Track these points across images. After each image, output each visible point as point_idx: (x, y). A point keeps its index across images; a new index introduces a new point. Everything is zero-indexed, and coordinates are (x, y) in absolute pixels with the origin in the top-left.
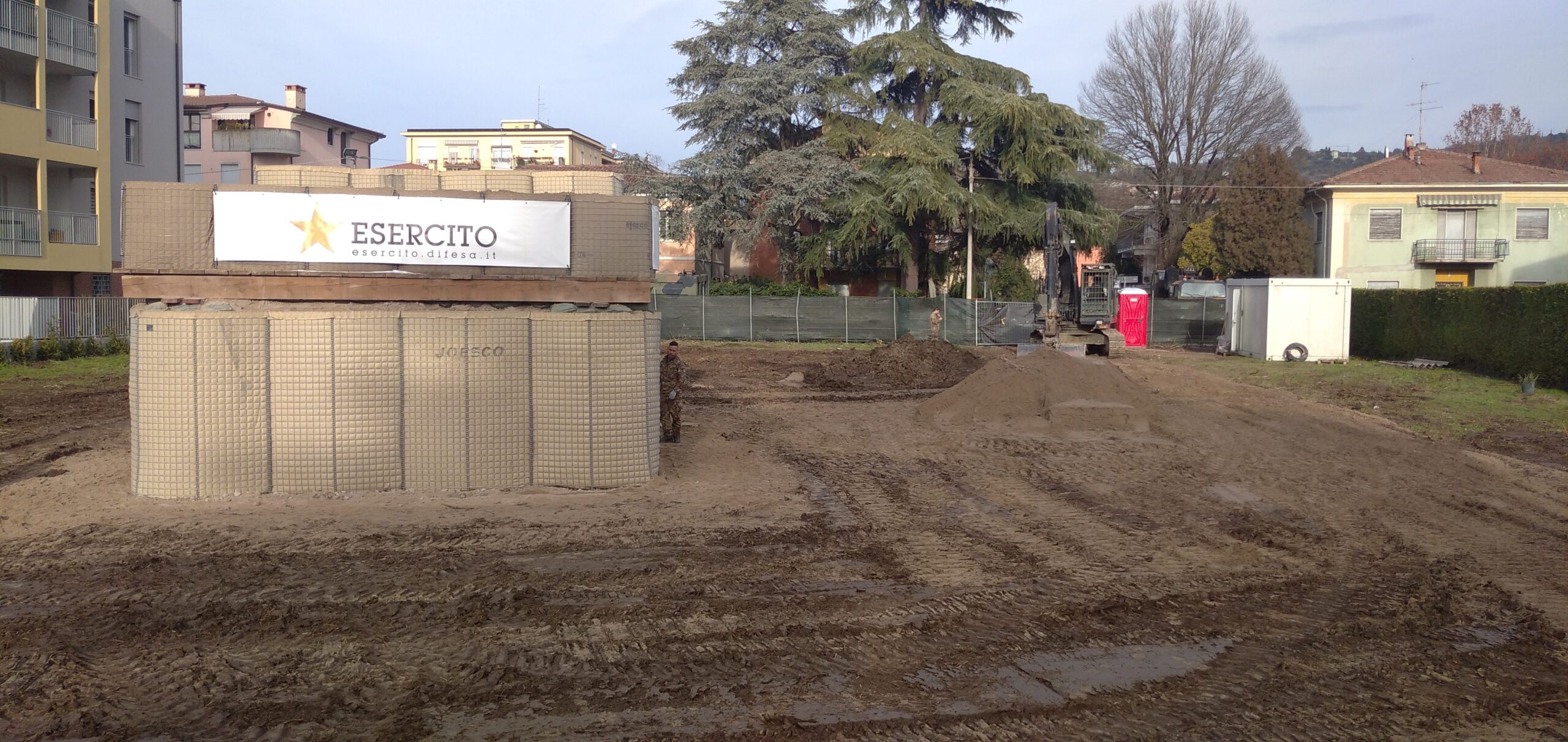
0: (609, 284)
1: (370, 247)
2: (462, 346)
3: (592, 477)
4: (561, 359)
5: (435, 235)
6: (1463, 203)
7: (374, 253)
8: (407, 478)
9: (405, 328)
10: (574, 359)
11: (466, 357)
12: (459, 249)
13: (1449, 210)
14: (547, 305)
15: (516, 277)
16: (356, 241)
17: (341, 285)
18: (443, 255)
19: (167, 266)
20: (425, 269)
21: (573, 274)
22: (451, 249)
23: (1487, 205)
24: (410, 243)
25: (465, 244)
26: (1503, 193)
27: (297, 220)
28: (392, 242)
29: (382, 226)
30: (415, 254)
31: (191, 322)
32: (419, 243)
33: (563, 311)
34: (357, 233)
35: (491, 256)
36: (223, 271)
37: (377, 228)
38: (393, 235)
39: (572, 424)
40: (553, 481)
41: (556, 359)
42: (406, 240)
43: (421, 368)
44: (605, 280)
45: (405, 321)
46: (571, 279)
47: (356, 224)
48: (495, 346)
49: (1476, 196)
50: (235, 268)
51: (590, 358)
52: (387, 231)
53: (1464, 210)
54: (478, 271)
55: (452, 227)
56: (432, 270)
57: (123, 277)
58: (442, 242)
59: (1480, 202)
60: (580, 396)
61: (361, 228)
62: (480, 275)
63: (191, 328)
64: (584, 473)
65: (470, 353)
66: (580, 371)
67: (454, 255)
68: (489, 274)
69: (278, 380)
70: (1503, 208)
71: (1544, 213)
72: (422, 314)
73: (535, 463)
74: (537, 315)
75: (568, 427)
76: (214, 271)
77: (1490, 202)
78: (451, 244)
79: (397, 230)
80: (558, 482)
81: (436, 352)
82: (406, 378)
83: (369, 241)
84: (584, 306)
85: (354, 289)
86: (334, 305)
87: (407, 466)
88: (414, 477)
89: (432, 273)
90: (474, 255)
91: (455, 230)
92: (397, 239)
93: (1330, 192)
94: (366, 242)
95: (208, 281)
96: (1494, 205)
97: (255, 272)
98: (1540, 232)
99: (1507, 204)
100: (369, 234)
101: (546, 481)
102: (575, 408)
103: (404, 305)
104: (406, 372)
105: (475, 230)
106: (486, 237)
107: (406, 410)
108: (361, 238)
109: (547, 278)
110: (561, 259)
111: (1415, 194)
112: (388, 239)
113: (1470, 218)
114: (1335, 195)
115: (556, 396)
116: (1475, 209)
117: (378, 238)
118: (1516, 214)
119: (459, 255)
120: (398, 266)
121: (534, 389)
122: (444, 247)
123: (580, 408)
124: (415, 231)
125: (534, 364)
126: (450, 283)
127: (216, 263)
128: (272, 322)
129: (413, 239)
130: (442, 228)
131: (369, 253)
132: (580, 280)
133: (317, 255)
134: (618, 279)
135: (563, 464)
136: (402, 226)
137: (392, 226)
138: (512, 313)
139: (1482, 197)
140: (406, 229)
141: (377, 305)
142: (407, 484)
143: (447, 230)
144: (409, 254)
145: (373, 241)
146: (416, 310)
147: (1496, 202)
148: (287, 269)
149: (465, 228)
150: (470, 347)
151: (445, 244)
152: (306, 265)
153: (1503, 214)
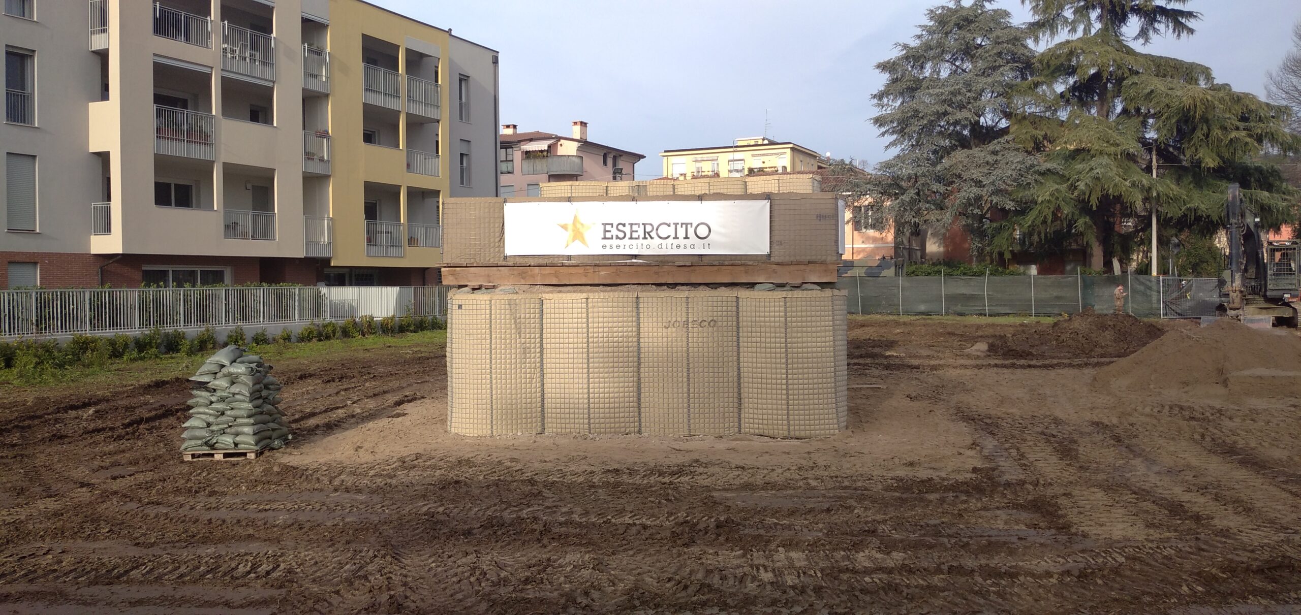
0: (803, 267)
1: (615, 242)
2: (684, 319)
3: (789, 429)
4: (763, 330)
5: (664, 231)
7: (618, 247)
8: (643, 425)
9: (641, 305)
10: (773, 330)
11: (688, 328)
12: (681, 241)
14: (751, 285)
15: (726, 263)
16: (605, 238)
17: (595, 272)
18: (669, 246)
19: (472, 261)
20: (657, 258)
21: (772, 259)
22: (676, 242)
24: (645, 238)
25: (686, 238)
28: (631, 238)
29: (624, 225)
30: (648, 247)
31: (488, 302)
32: (652, 238)
33: (764, 290)
34: (605, 231)
35: (706, 246)
36: (511, 264)
37: (621, 227)
38: (632, 232)
39: (772, 384)
40: (757, 431)
41: (758, 329)
42: (642, 236)
43: (653, 337)
44: (798, 263)
45: (641, 300)
46: (771, 263)
47: (605, 225)
48: (710, 319)
50: (519, 261)
51: (786, 329)
52: (627, 229)
54: (697, 258)
55: (676, 224)
56: (661, 259)
57: (443, 270)
58: (669, 237)
60: (778, 360)
61: (608, 228)
62: (698, 262)
63: (488, 307)
64: (782, 425)
65: (690, 324)
66: (778, 340)
67: (678, 247)
68: (705, 261)
69: (549, 346)
72: (653, 294)
73: (742, 416)
74: (743, 293)
75: (769, 386)
76: (504, 263)
78: (676, 238)
79: (635, 228)
80: (761, 432)
81: (664, 324)
82: (642, 345)
83: (614, 237)
84: (781, 286)
85: (603, 275)
86: (589, 287)
87: (643, 415)
88: (648, 425)
89: (661, 261)
90: (693, 246)
91: (679, 226)
92: (635, 235)
94: (612, 238)
95: (500, 271)
97: (532, 264)
100: (614, 232)
101: (752, 431)
102: (774, 371)
103: (640, 287)
104: (642, 340)
105: (694, 226)
106: (702, 231)
107: (642, 370)
108: (608, 235)
109: (751, 263)
110: (762, 247)
112: (628, 235)
115: (759, 360)
117: (621, 235)
119: (682, 247)
120: (635, 256)
121: (741, 354)
122: (670, 240)
123: (778, 371)
124: (648, 228)
125: (741, 334)
126: (675, 269)
127: (506, 258)
128: (544, 302)
129: (647, 235)
130: (669, 226)
131: (614, 247)
132: (778, 264)
133: (577, 249)
134: (809, 262)
135: (765, 417)
136: (638, 224)
137: (631, 225)
138: (723, 292)
140: (642, 227)
141: (620, 287)
142: (643, 429)
143: (673, 226)
144: (644, 247)
145: (617, 237)
146: (649, 291)
148: (556, 261)
149: (687, 224)
150: (690, 320)
151: (671, 238)
152: (569, 257)
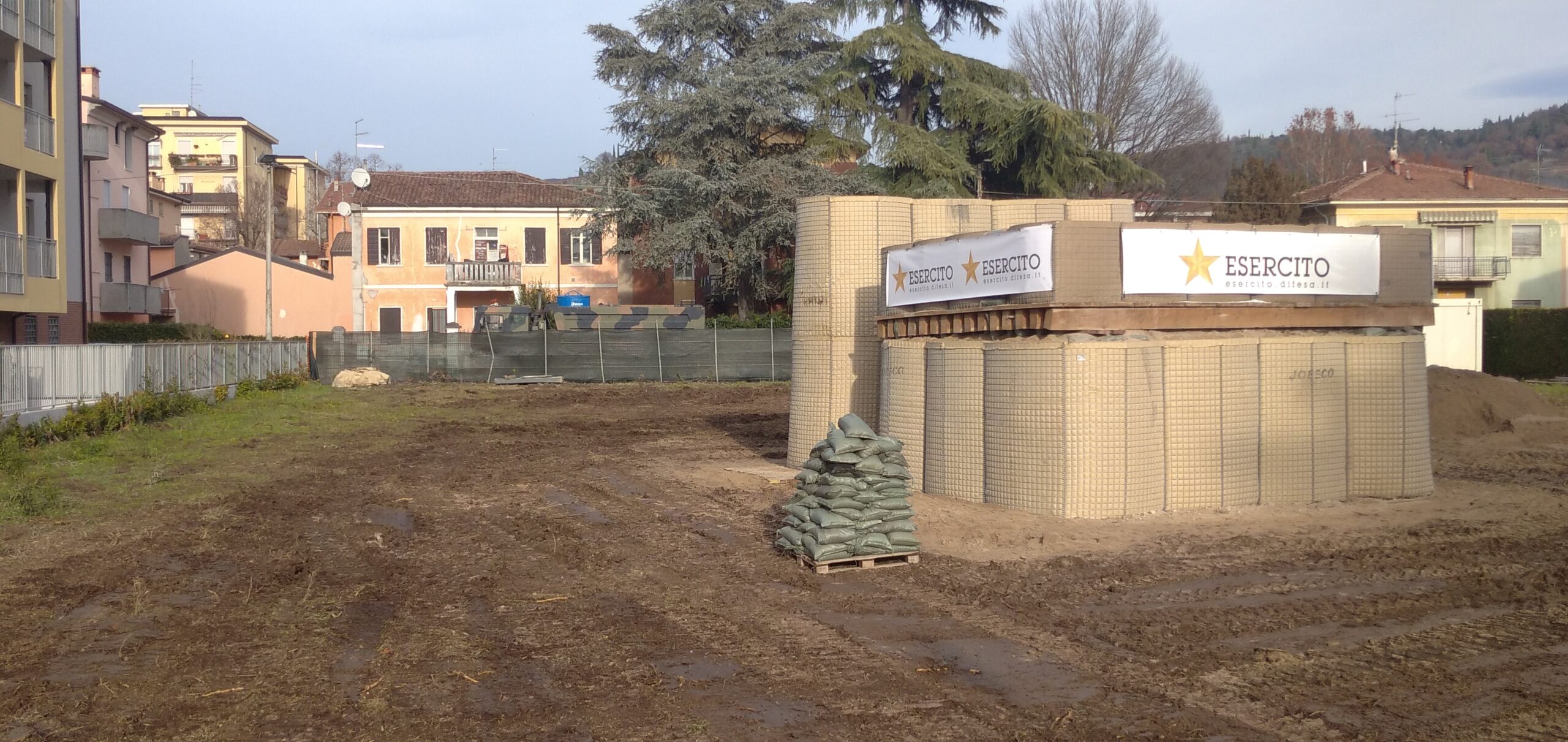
0: (1408, 310)
1: (1238, 278)
2: (1309, 369)
3: (1403, 487)
4: (1379, 379)
5: (1287, 267)
6: (1462, 219)
7: (1241, 284)
8: (1263, 493)
9: (1263, 353)
10: (1389, 378)
11: (1310, 379)
12: (1302, 279)
13: (1448, 227)
14: (1356, 330)
15: (1341, 304)
16: (1228, 274)
17: (1214, 314)
18: (1291, 285)
19: (1089, 300)
20: (1276, 298)
21: (1383, 300)
22: (1297, 280)
23: (1485, 222)
24: (1266, 274)
25: (1307, 275)
26: (1499, 209)
27: (1184, 254)
28: (1252, 274)
29: (1245, 258)
30: (1270, 285)
31: (1123, 352)
32: (1274, 275)
33: (1374, 335)
34: (1229, 266)
35: (1325, 285)
36: (1131, 304)
37: (1243, 261)
38: (1253, 267)
39: (1387, 438)
40: (1367, 493)
41: (1373, 379)
42: (1263, 272)
43: (1277, 390)
44: (1402, 305)
45: (1263, 347)
46: (1378, 305)
47: (1229, 258)
48: (1328, 368)
49: (1474, 213)
50: (1140, 301)
51: (1404, 378)
52: (1248, 263)
53: (1461, 227)
54: (1314, 299)
55: (1297, 259)
56: (1281, 299)
57: (1055, 311)
58: (1290, 273)
59: (1478, 219)
60: (1395, 413)
61: (1232, 261)
62: (1319, 303)
63: (1121, 357)
64: (1397, 484)
65: (1313, 375)
66: (1396, 390)
67: (1300, 285)
68: (1323, 302)
69: (1173, 404)
70: (1498, 224)
71: (1536, 230)
72: (1276, 340)
74: (1351, 339)
75: (1384, 441)
76: (1123, 303)
77: (1488, 219)
79: (1256, 262)
80: (1372, 493)
81: (1290, 375)
82: (1263, 400)
83: (1237, 273)
84: (1389, 330)
85: (1224, 318)
86: (1201, 333)
87: (1263, 482)
88: (1267, 493)
89: (1282, 302)
90: (1313, 285)
91: (1300, 261)
92: (1256, 271)
93: (1334, 207)
94: (1234, 274)
95: (1117, 313)
96: (1491, 222)
97: (1154, 304)
98: (1533, 249)
99: (1503, 221)
100: (1237, 267)
101: (1362, 493)
102: (1390, 424)
103: (1258, 332)
104: (1263, 394)
105: (1314, 261)
106: (1322, 267)
107: (1263, 429)
108: (1232, 270)
109: (1361, 305)
110: (1370, 286)
111: (1415, 211)
112: (1250, 272)
113: (1467, 235)
114: (1339, 211)
115: (1374, 413)
116: (1473, 226)
117: (1243, 271)
118: (1512, 230)
119: (1303, 285)
120: (1252, 296)
121: (1351, 407)
122: (1292, 277)
123: (1396, 424)
124: (1270, 263)
125: (1350, 384)
126: (1294, 310)
127: (1125, 296)
128: (1167, 351)
129: (1268, 271)
130: (1291, 260)
131: (1237, 284)
132: (1387, 305)
133: (1199, 287)
134: (1411, 305)
135: (1377, 475)
136: (1259, 258)
137: (1252, 258)
138: (1333, 337)
139: (1480, 213)
140: (1263, 261)
141: (1230, 333)
142: (1263, 499)
143: (1294, 261)
144: (1265, 284)
145: (1240, 273)
146: (1273, 336)
147: (1493, 218)
149: (1308, 259)
150: (1313, 369)
151: (1292, 275)
152: (1188, 296)
153: (1499, 230)
